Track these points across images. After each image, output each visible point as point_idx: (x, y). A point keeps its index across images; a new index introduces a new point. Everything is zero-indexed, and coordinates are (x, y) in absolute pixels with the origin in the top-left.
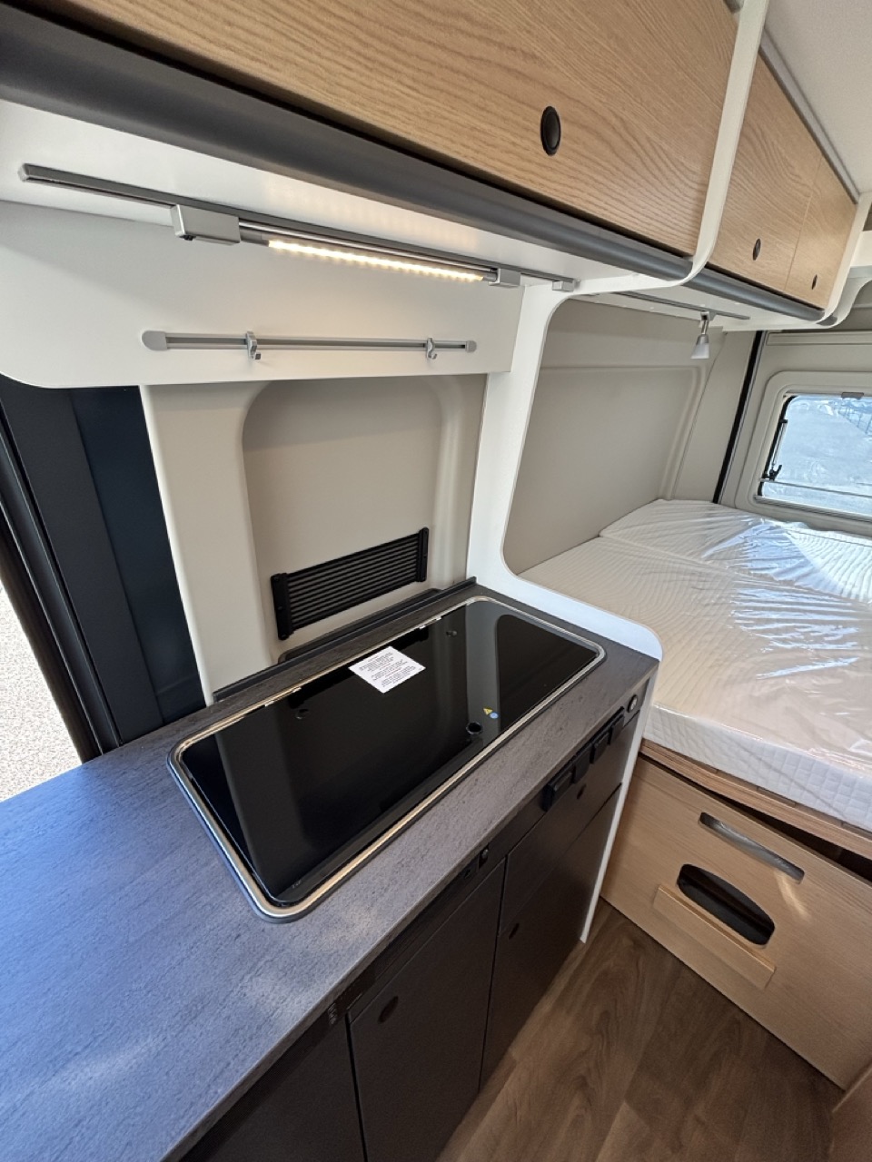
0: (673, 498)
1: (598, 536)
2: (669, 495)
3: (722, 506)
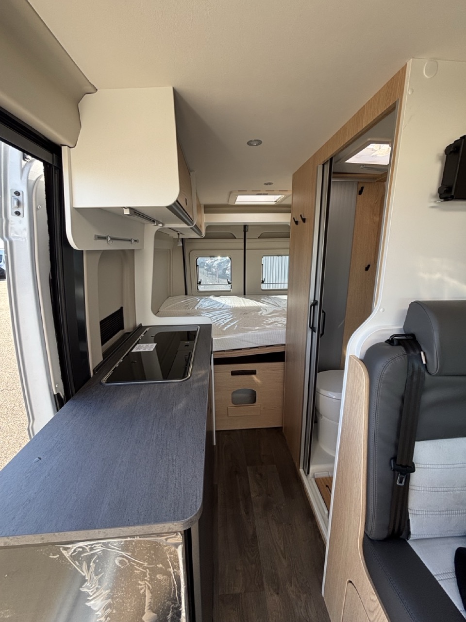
0: (173, 296)
1: (159, 311)
2: (172, 295)
3: (189, 296)
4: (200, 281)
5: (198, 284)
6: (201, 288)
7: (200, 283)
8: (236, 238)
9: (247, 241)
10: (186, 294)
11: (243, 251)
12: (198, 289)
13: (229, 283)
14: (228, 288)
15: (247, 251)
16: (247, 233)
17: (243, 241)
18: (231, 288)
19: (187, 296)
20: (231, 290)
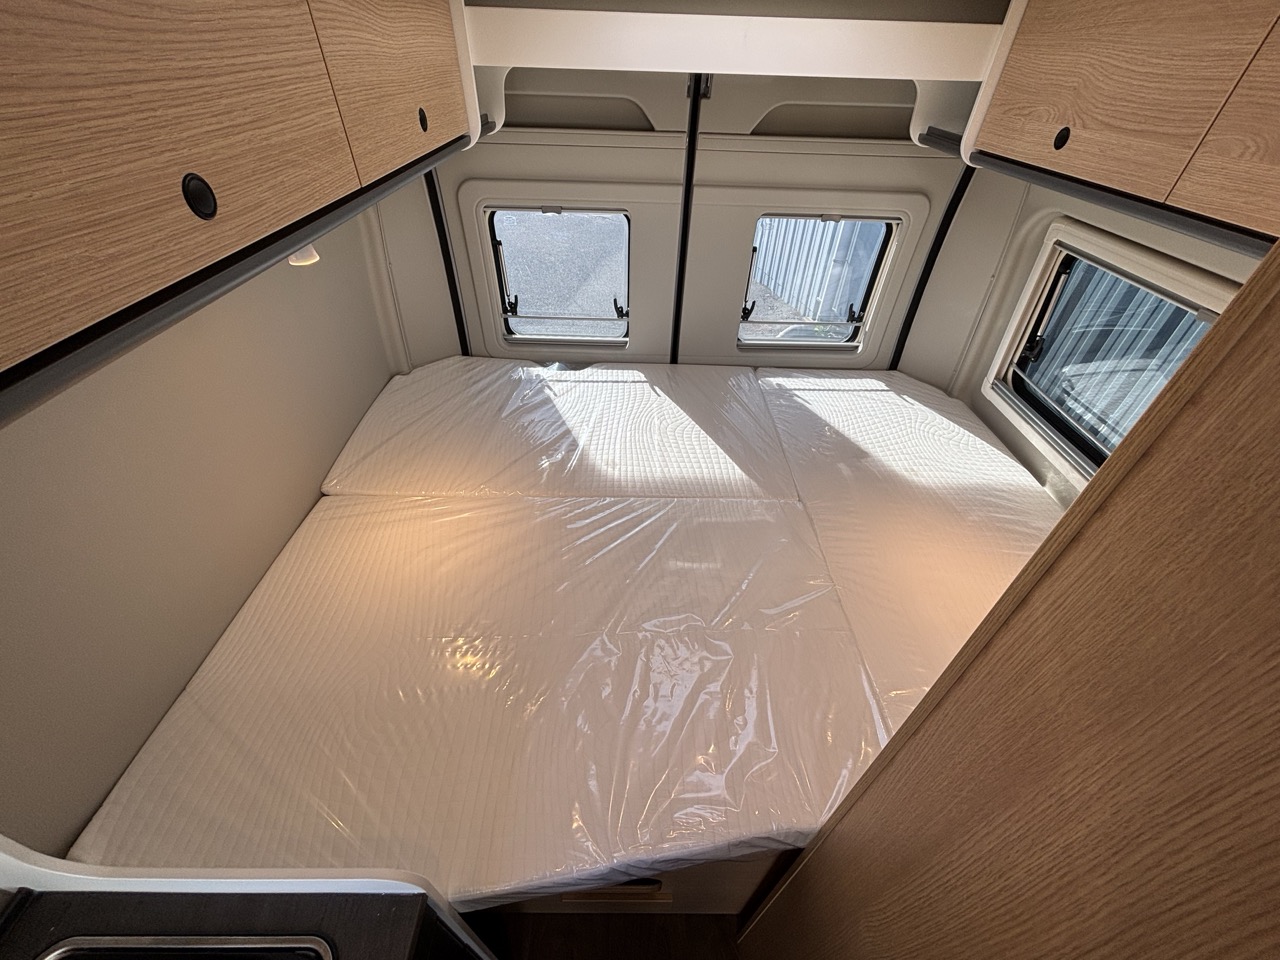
1: (324, 495)
3: (475, 359)
4: (513, 300)
5: (505, 311)
6: (523, 330)
7: (513, 308)
8: (652, 129)
9: (701, 141)
10: (465, 351)
11: (680, 191)
12: (510, 332)
13: (620, 313)
14: (614, 332)
15: (696, 192)
17: (684, 140)
18: (626, 335)
19: (469, 360)
20: (626, 343)
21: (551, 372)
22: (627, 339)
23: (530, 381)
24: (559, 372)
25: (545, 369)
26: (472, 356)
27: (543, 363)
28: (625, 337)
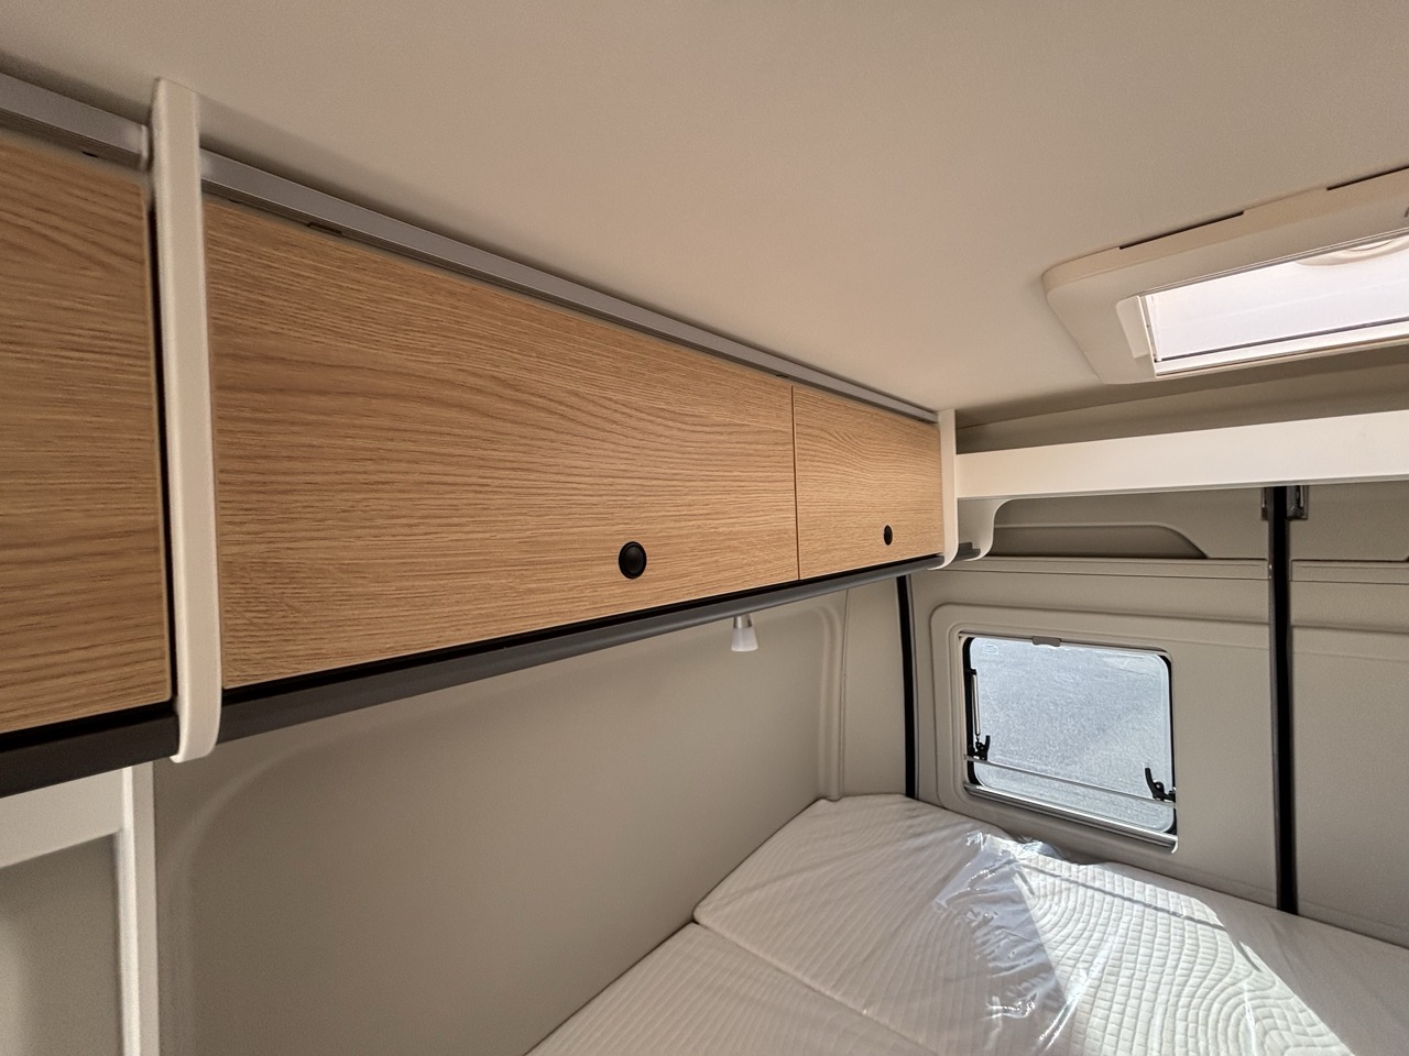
0: (844, 795)
1: (694, 921)
2: (834, 793)
3: (921, 804)
4: (983, 741)
5: (971, 752)
6: (991, 779)
7: (982, 751)
9: (1298, 573)
10: (911, 792)
11: (1264, 638)
12: (974, 780)
13: (1158, 792)
14: (1152, 820)
15: (1300, 641)
16: (1295, 527)
18: (1173, 831)
19: (914, 804)
20: (1173, 843)
21: (1029, 854)
22: (1175, 838)
23: (992, 856)
24: (1042, 857)
25: (1020, 847)
26: (918, 800)
27: (1019, 836)
28: (1169, 832)
